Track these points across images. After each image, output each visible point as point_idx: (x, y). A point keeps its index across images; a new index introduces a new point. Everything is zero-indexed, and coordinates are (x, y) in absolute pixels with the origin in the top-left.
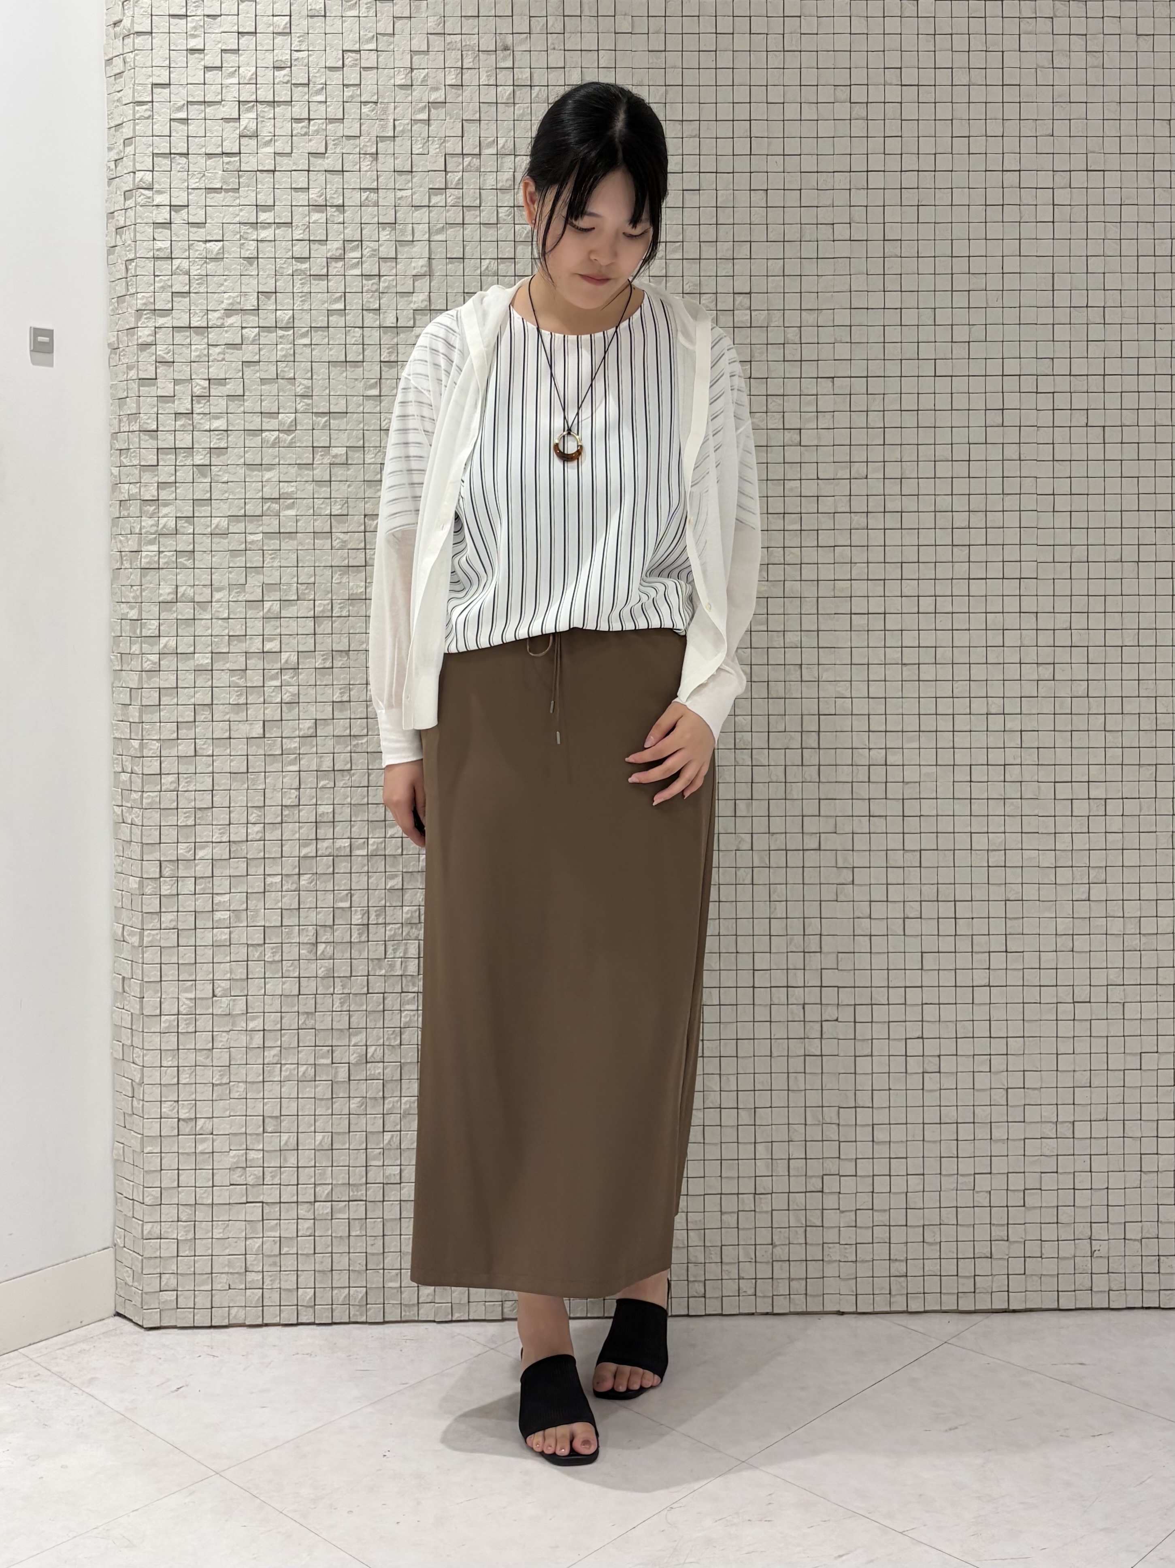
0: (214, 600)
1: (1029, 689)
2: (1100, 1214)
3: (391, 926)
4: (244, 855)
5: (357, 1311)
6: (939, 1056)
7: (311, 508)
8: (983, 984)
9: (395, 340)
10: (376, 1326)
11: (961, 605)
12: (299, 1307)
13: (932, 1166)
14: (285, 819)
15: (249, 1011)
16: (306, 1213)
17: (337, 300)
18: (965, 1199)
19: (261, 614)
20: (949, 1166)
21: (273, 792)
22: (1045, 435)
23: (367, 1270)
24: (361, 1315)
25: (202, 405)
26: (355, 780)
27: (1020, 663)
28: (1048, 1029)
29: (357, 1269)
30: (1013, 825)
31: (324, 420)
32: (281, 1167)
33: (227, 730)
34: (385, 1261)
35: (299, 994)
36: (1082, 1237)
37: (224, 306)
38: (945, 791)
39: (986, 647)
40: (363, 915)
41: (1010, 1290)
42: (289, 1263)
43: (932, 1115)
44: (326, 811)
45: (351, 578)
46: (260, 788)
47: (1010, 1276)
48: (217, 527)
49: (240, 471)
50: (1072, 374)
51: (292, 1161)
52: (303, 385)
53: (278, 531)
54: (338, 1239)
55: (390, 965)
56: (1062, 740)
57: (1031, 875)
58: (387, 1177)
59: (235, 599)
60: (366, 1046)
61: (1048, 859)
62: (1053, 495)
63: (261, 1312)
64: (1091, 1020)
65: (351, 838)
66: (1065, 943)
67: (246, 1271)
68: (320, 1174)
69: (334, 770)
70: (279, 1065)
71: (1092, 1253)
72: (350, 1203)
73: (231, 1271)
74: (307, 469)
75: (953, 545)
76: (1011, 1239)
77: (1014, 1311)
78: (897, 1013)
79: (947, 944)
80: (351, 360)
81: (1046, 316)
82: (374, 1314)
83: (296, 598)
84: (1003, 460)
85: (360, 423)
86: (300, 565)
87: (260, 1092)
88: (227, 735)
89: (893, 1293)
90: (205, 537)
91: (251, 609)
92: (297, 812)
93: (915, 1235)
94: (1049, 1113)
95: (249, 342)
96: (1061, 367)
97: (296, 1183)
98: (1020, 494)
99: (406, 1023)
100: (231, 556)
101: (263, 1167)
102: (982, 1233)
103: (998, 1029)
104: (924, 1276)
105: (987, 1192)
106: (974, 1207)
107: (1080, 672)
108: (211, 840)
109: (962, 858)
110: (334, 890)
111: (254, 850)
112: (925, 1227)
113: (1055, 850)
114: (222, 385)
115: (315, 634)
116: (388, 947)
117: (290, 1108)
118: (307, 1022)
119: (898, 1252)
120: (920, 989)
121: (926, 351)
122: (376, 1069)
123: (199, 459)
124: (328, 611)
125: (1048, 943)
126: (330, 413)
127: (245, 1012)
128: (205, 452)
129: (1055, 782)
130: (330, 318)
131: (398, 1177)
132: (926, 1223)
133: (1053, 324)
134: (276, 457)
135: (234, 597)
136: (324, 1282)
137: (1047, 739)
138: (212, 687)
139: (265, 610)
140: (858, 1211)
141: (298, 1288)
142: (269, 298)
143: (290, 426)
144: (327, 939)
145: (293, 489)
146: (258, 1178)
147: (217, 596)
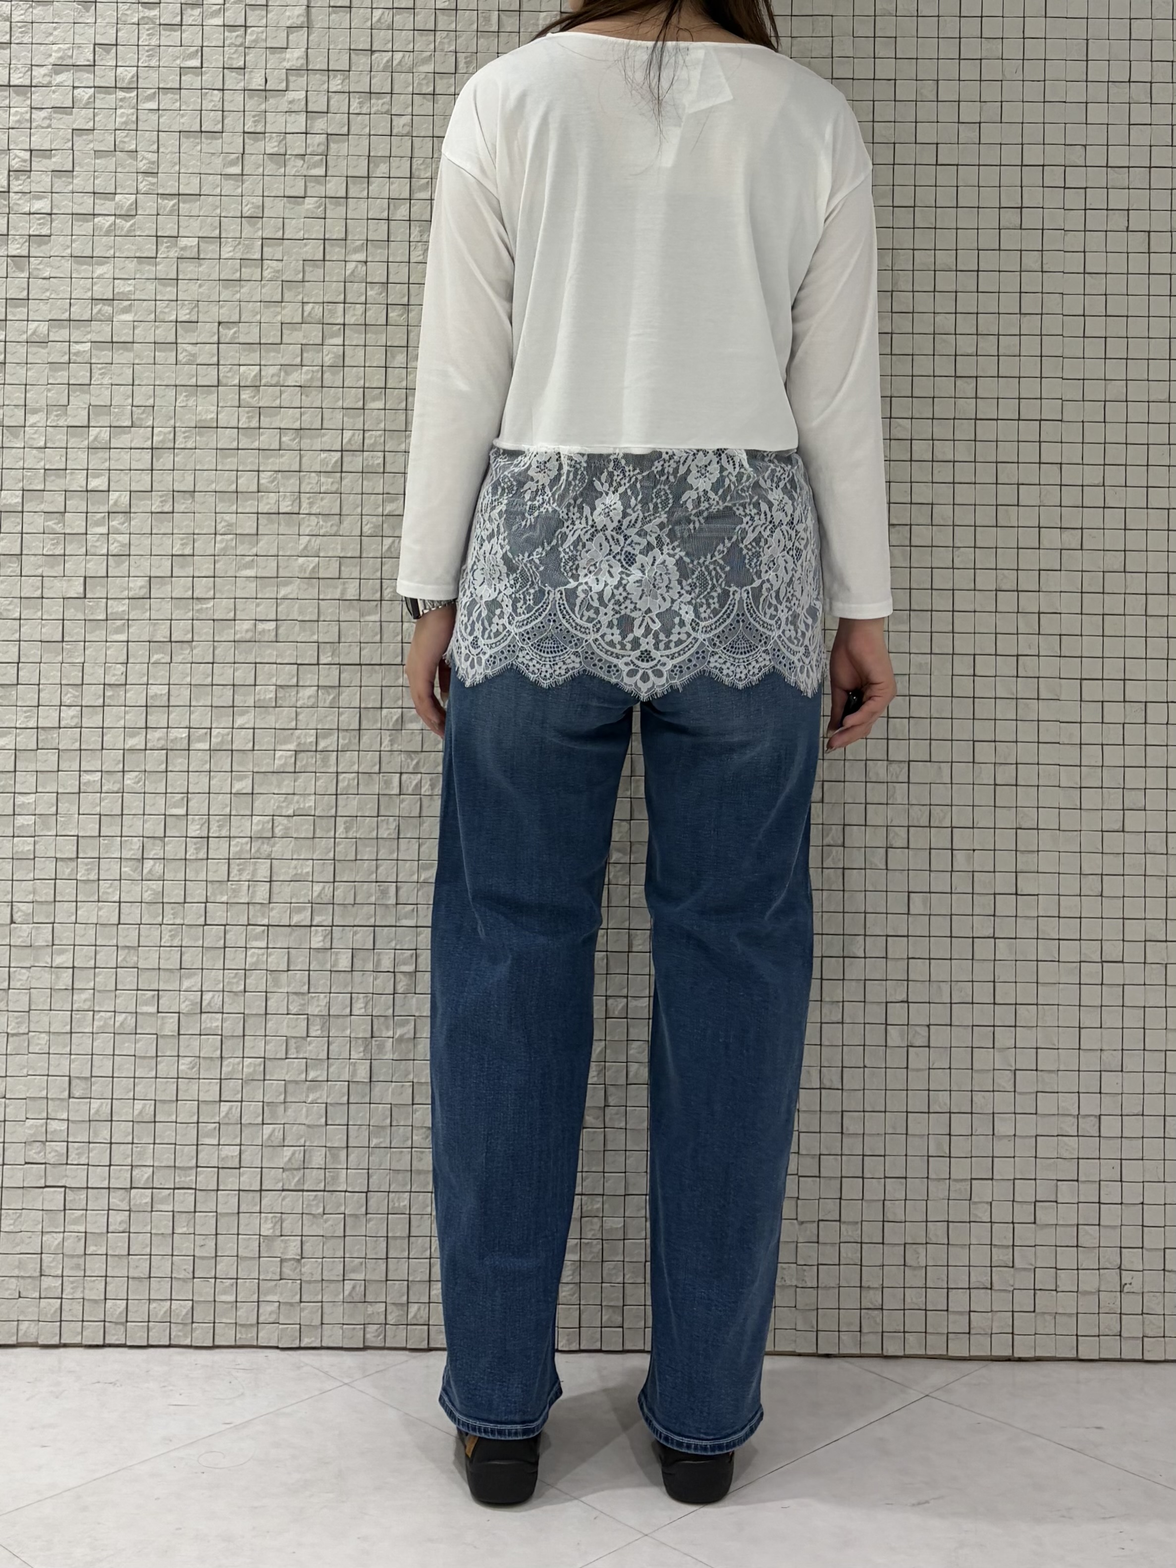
0: (27, 424)
1: (1050, 560)
2: (1131, 1237)
3: (238, 840)
4: (54, 745)
5: (180, 1331)
6: (928, 1026)
7: (151, 313)
8: (987, 935)
9: (263, 107)
10: (204, 1352)
11: (963, 452)
12: (107, 1324)
13: (917, 1167)
14: (107, 701)
15: (55, 943)
16: (119, 1203)
17: (191, 56)
18: (959, 1211)
19: (86, 443)
20: (939, 1167)
21: (93, 667)
22: (1075, 241)
23: (194, 1278)
24: (185, 1336)
25: (20, 182)
26: (197, 655)
27: (1039, 527)
28: (1070, 995)
29: (181, 1276)
30: (1027, 732)
31: (172, 203)
32: (89, 1143)
33: (38, 588)
34: (218, 1267)
35: (119, 924)
36: (1109, 1266)
37: (52, 60)
38: (941, 687)
39: (997, 505)
40: (202, 825)
41: (1016, 1332)
42: (96, 1266)
43: (917, 1102)
44: (159, 692)
45: (199, 400)
46: (77, 661)
47: (1015, 1314)
48: (34, 333)
49: (66, 264)
50: (1109, 165)
51: (105, 1135)
52: (147, 159)
53: (110, 340)
54: (160, 1237)
55: (234, 890)
56: (1092, 625)
57: (1049, 797)
58: (223, 1159)
59: (54, 424)
60: (202, 991)
61: (1069, 777)
62: (1084, 316)
63: (58, 1329)
64: (1123, 985)
65: (190, 728)
66: (1091, 885)
67: (41, 1275)
68: (139, 1153)
69: (171, 641)
70: (91, 1013)
71: (1122, 1286)
72: (176, 1191)
73: (22, 1274)
74: (149, 264)
75: (956, 377)
76: (1017, 1265)
77: (1020, 1360)
78: (875, 969)
79: (941, 883)
80: (207, 130)
81: (1077, 93)
82: (202, 1336)
83: (130, 424)
84: (1021, 271)
85: (217, 207)
86: (136, 383)
87: (65, 1046)
88: (38, 594)
89: (864, 1330)
90: (19, 346)
91: (74, 436)
92: (122, 693)
93: (894, 1256)
94: (1069, 1104)
95: (81, 106)
96: (1096, 156)
97: (108, 1164)
98: (1042, 314)
99: (253, 964)
100: (50, 369)
101: (68, 1142)
102: (980, 1256)
103: (1005, 994)
104: (904, 1310)
105: (987, 1203)
106: (970, 1222)
107: (1115, 540)
108: (13, 725)
109: (962, 772)
110: (166, 793)
111: (68, 739)
112: (907, 1246)
113: (1080, 766)
114: (46, 157)
115: (152, 470)
116: (232, 866)
117: (103, 1067)
118: (128, 959)
119: (871, 1278)
120: (906, 939)
121: (927, 133)
122: (212, 1022)
123: (14, 249)
124: (169, 440)
125: (1070, 884)
126: (179, 195)
127: (50, 944)
128: (21, 241)
129: (1081, 679)
130: (183, 78)
131: (238, 1159)
132: (909, 1240)
133: (1087, 103)
134: (111, 247)
135: (53, 420)
136: (139, 1291)
137: (1070, 624)
138: (22, 533)
139: (91, 438)
140: (821, 1223)
141: (106, 1299)
142: (108, 52)
143: (129, 209)
144: (155, 854)
145: (131, 288)
146: (61, 1155)
147: (31, 420)
